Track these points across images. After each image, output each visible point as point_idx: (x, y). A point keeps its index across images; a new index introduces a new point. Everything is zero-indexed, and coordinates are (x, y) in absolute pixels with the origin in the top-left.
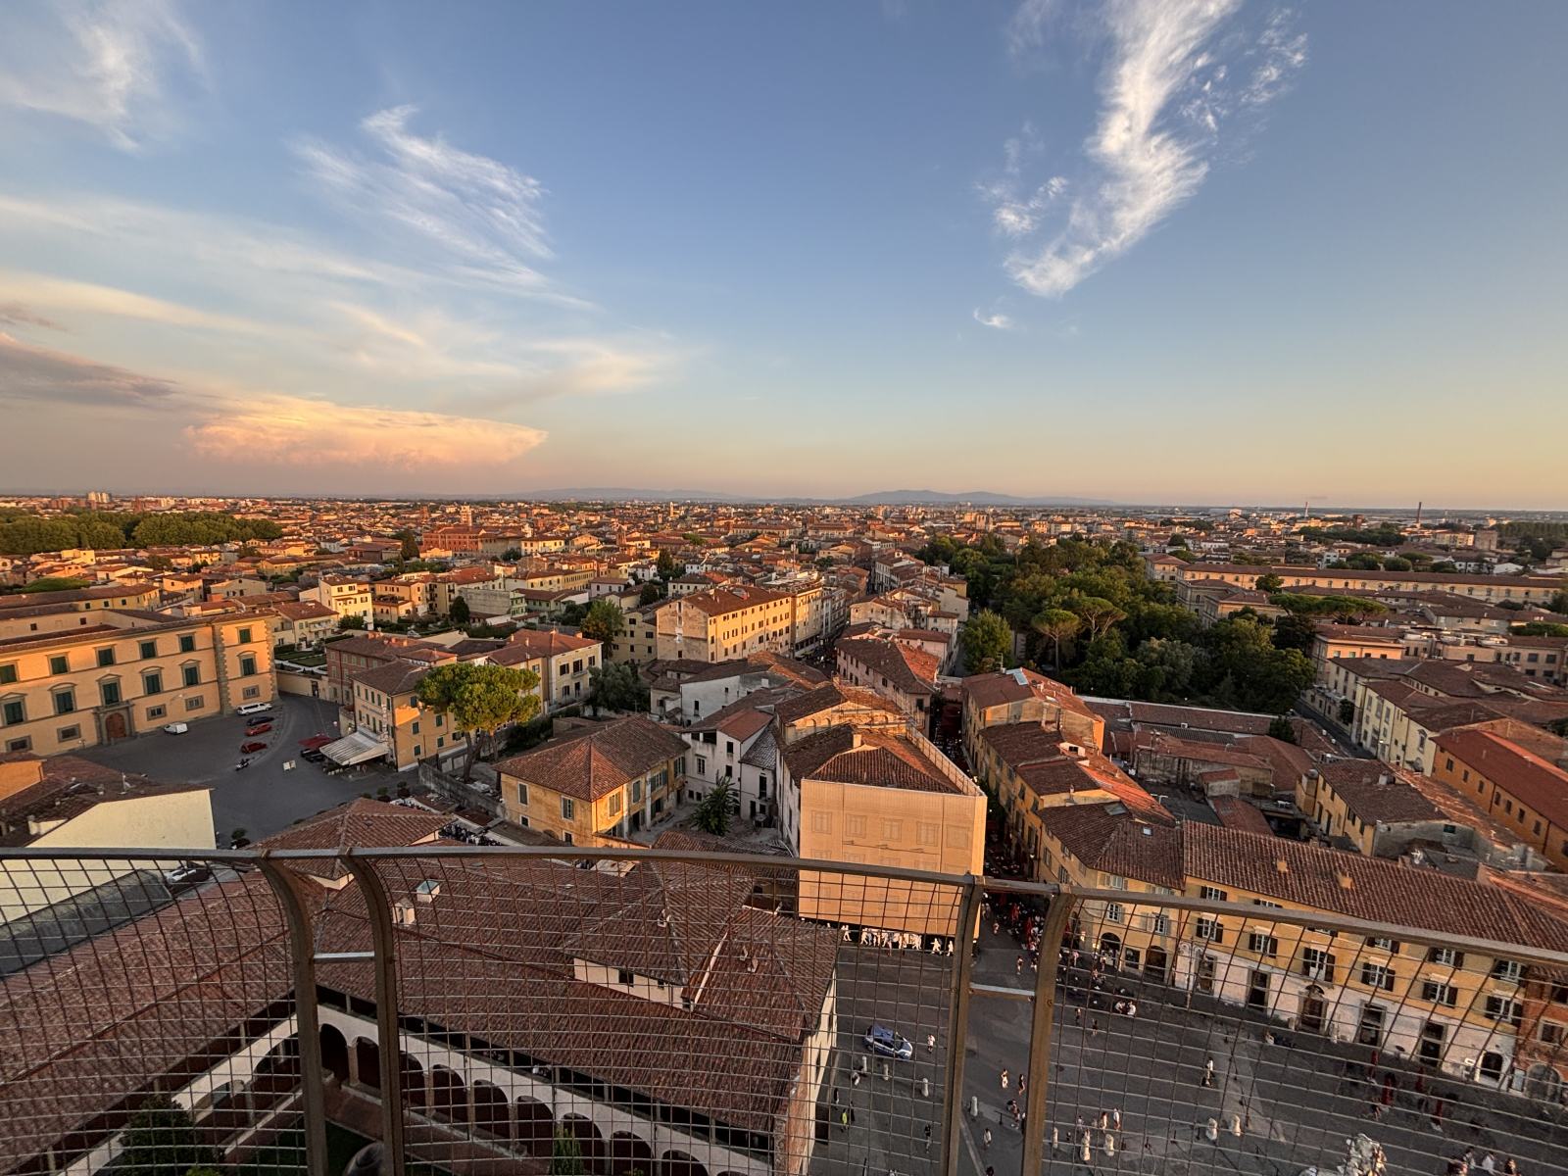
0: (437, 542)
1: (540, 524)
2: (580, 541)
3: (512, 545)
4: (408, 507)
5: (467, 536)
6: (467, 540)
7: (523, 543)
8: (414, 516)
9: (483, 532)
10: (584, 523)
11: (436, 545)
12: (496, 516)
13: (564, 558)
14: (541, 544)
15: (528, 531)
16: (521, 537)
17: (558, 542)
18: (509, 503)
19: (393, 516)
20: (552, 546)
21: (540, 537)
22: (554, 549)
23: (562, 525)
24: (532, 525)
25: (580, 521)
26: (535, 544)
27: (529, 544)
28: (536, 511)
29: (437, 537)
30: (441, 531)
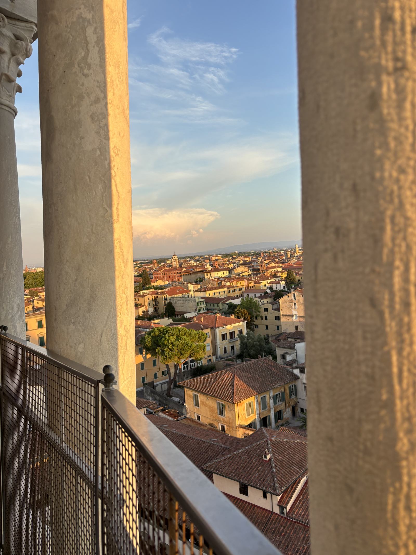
0: (160, 277)
1: (216, 264)
2: (238, 270)
3: (199, 275)
4: (147, 263)
5: (176, 272)
6: (176, 275)
7: (206, 274)
8: (149, 266)
9: (184, 269)
10: (241, 262)
11: (160, 278)
12: (192, 262)
13: (228, 279)
14: (215, 273)
15: (209, 267)
16: (205, 271)
17: (225, 272)
18: (201, 256)
19: (139, 267)
20: (221, 274)
21: (215, 270)
22: (223, 276)
23: (229, 264)
24: (212, 265)
25: (239, 261)
26: (212, 274)
27: (209, 274)
28: (214, 258)
29: (160, 274)
30: (162, 270)
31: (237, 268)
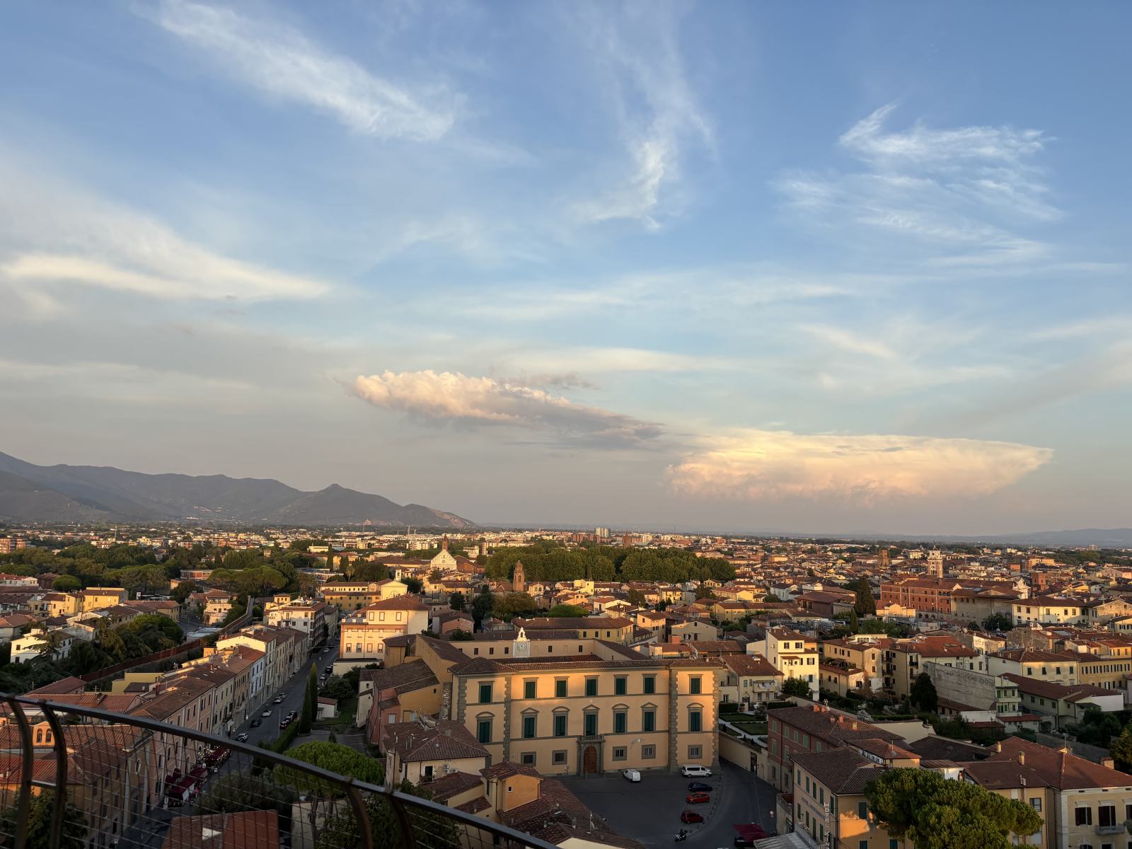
0: (897, 597)
1: (1042, 580)
2: (1108, 610)
3: (998, 608)
4: (864, 550)
5: (936, 591)
6: (936, 596)
7: (1015, 607)
8: (870, 562)
9: (957, 587)
10: (1113, 583)
11: (896, 600)
12: (975, 566)
13: (1081, 632)
14: (1043, 610)
15: (1023, 589)
16: (1013, 598)
17: (1070, 609)
18: (994, 549)
19: (847, 561)
20: (1060, 614)
21: (1040, 598)
22: (1063, 619)
23: (1077, 585)
24: (1029, 582)
25: (1107, 579)
26: (1033, 609)
27: (1024, 608)
28: (1034, 562)
29: (898, 591)
30: (903, 582)
31: (1104, 605)
